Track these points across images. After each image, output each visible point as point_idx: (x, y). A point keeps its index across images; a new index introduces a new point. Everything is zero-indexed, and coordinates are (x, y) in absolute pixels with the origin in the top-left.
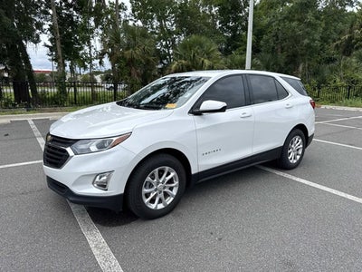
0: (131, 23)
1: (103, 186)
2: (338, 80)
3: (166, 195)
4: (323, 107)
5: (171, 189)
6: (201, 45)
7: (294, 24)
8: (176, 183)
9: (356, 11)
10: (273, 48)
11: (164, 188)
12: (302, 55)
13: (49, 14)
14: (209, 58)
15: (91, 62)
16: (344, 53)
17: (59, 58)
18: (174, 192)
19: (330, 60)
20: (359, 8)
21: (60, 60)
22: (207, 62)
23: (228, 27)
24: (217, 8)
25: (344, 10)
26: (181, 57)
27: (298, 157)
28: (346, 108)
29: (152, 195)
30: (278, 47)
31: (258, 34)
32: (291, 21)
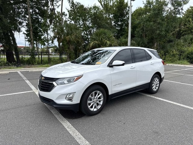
0: (68, 22)
1: (70, 99)
2: (174, 51)
3: (98, 104)
4: (167, 64)
5: (100, 101)
6: (105, 34)
7: (152, 23)
8: (102, 99)
9: (181, 17)
10: (141, 35)
11: (97, 101)
12: (156, 39)
13: (26, 17)
14: (109, 40)
15: (48, 42)
16: (177, 38)
17: (31, 40)
18: (101, 103)
19: (170, 41)
20: (183, 15)
21: (32, 41)
22: (108, 42)
23: (118, 25)
24: (112, 15)
25: (176, 16)
26: (95, 40)
27: (157, 88)
28: (179, 65)
29: (92, 104)
30: (144, 35)
31: (134, 28)
32: (150, 21)
